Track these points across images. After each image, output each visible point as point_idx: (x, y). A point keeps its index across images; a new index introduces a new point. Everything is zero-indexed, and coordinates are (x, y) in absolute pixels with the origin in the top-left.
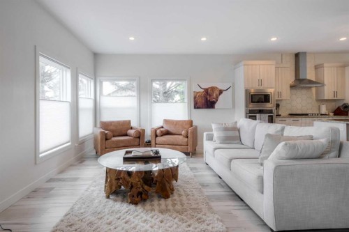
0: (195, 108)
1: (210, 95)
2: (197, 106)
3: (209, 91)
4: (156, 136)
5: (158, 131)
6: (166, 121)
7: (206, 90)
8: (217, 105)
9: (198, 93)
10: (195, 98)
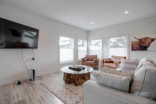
0: (132, 50)
1: (143, 43)
2: (133, 49)
3: (143, 40)
4: (104, 63)
5: (104, 61)
6: (113, 56)
7: (141, 40)
8: (148, 49)
9: (134, 42)
10: (132, 44)
